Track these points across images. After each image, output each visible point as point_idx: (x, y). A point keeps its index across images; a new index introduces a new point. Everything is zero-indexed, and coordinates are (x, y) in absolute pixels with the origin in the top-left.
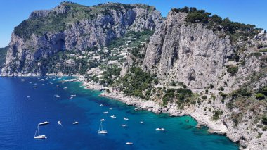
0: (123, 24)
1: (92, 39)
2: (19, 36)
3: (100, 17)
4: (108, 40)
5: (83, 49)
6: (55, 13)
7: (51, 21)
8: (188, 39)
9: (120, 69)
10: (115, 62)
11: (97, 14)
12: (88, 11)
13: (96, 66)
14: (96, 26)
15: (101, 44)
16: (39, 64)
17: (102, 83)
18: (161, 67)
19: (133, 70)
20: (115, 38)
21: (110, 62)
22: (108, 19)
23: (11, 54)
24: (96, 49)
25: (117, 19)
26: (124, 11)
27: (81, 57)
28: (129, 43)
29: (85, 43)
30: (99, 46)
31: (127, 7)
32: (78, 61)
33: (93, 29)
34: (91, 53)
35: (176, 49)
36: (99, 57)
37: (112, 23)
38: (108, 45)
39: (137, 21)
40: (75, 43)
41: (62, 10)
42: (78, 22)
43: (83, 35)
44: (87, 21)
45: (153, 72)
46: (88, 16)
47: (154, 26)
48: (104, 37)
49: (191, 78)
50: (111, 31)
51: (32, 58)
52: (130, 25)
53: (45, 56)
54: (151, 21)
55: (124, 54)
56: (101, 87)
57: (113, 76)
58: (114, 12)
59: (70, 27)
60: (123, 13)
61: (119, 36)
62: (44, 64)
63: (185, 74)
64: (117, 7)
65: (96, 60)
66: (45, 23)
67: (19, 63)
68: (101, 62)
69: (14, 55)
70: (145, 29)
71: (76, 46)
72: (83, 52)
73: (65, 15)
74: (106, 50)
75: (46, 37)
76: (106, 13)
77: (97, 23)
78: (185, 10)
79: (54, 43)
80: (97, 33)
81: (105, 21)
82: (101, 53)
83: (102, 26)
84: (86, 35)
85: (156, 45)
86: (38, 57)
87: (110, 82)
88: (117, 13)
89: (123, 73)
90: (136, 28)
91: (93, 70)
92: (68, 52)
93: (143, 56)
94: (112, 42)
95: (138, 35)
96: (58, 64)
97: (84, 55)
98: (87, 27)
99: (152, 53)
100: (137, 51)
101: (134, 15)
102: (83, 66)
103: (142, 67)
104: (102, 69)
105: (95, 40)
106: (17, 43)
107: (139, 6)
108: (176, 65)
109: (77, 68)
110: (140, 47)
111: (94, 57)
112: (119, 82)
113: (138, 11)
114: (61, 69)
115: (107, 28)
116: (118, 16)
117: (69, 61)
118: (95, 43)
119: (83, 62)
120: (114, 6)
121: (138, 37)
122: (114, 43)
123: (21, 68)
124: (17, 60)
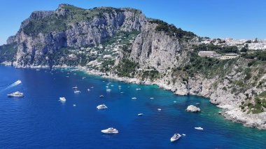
0: (115, 25)
1: (89, 37)
2: (28, 34)
3: (96, 19)
4: (102, 38)
5: (82, 46)
6: (57, 15)
7: (53, 22)
8: (156, 40)
9: (114, 61)
10: (109, 56)
11: (93, 17)
12: (85, 14)
13: (94, 59)
14: (92, 27)
15: (96, 42)
16: (47, 58)
17: (102, 70)
18: (141, 58)
19: (124, 61)
20: (108, 36)
21: (106, 56)
22: (102, 21)
23: (21, 50)
24: (93, 45)
25: (110, 21)
26: (116, 14)
27: (80, 52)
28: (120, 41)
29: (83, 41)
30: (95, 43)
31: (118, 11)
32: (79, 56)
33: (90, 29)
34: (89, 49)
35: (150, 47)
36: (96, 52)
37: (106, 24)
38: (103, 43)
39: (126, 22)
40: (75, 41)
41: (62, 12)
42: (77, 23)
43: (81, 34)
44: (84, 23)
45: (136, 61)
46: (85, 18)
47: (140, 27)
48: (99, 36)
49: (159, 64)
50: (105, 31)
51: (41, 53)
52: (120, 25)
53: (51, 52)
54: (138, 23)
55: (116, 49)
56: (101, 73)
57: (109, 66)
58: (107, 15)
59: (71, 27)
60: (114, 16)
61: (111, 35)
62: (50, 58)
63: (155, 62)
64: (109, 10)
65: (93, 55)
66: (49, 23)
67: (30, 57)
68: (98, 56)
69: (24, 51)
70: (133, 30)
71: (76, 44)
72: (82, 48)
73: (65, 17)
74: (101, 47)
75: (52, 36)
76: (100, 16)
77: (93, 24)
78: (157, 22)
79: (58, 41)
80: (93, 32)
81: (99, 23)
82: (97, 49)
83: (97, 27)
84: (84, 34)
85: (139, 44)
86: (45, 52)
87: (107, 70)
88: (110, 16)
89: (117, 63)
90: (125, 29)
91: (91, 62)
92: (70, 48)
93: (131, 51)
94: (106, 40)
95: (127, 34)
96: (62, 58)
97: (83, 51)
98: (85, 27)
99: (136, 49)
100: (126, 48)
101: (124, 17)
102: (83, 60)
103: (130, 59)
104: (99, 61)
105: (92, 38)
106: (26, 40)
107: (128, 10)
108: (150, 56)
109: (78, 61)
110: (128, 44)
111: (91, 52)
112: (114, 69)
113: (127, 14)
114: (65, 62)
115: (101, 28)
116: (111, 18)
117: (71, 56)
118: (91, 41)
119: (83, 57)
120: (107, 10)
121: (127, 36)
122: (108, 41)
123: (32, 61)
124: (28, 54)
